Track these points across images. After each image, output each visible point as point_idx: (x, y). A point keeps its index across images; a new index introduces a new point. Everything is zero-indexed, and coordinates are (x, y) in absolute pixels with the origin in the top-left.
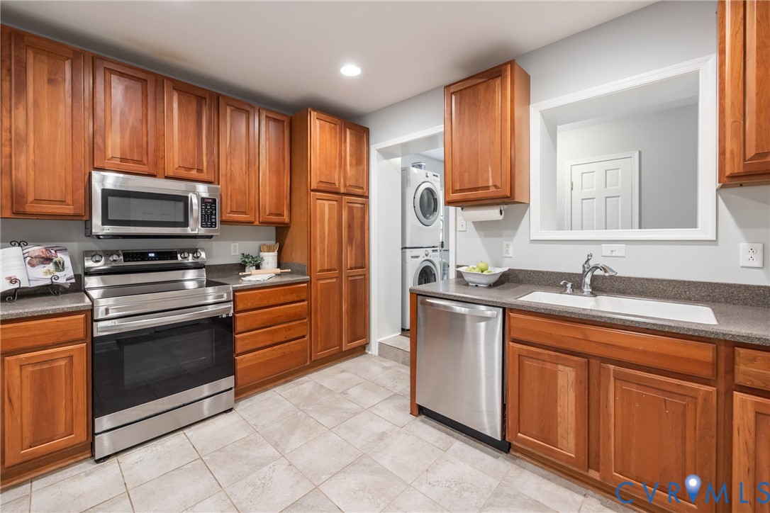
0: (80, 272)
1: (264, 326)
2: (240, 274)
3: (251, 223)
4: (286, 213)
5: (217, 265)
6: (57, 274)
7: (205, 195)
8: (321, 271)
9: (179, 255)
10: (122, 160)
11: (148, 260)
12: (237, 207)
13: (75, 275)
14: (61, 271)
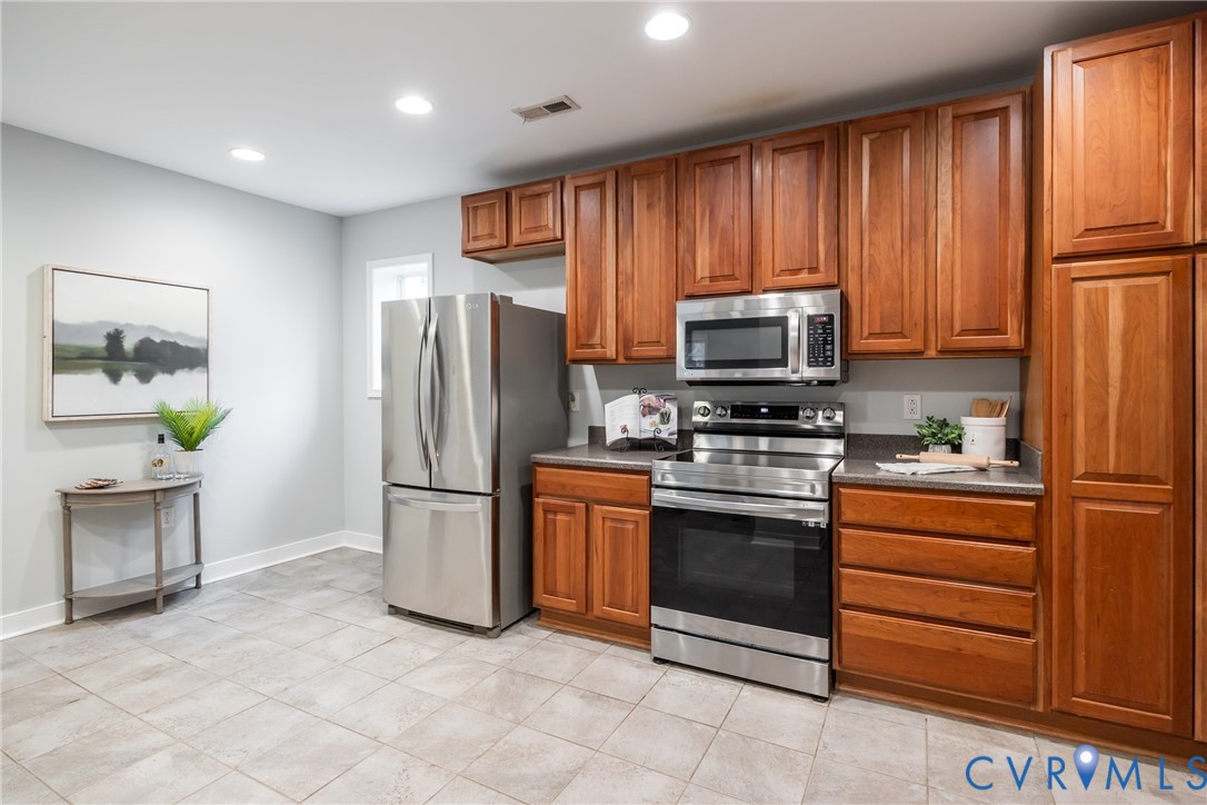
0: (686, 427)
1: (903, 568)
2: (898, 456)
3: (916, 354)
4: (1013, 324)
5: (874, 436)
6: (662, 427)
7: (811, 311)
8: (1085, 476)
9: (801, 413)
10: (713, 278)
11: (759, 418)
12: (882, 325)
13: (679, 430)
14: (665, 423)
